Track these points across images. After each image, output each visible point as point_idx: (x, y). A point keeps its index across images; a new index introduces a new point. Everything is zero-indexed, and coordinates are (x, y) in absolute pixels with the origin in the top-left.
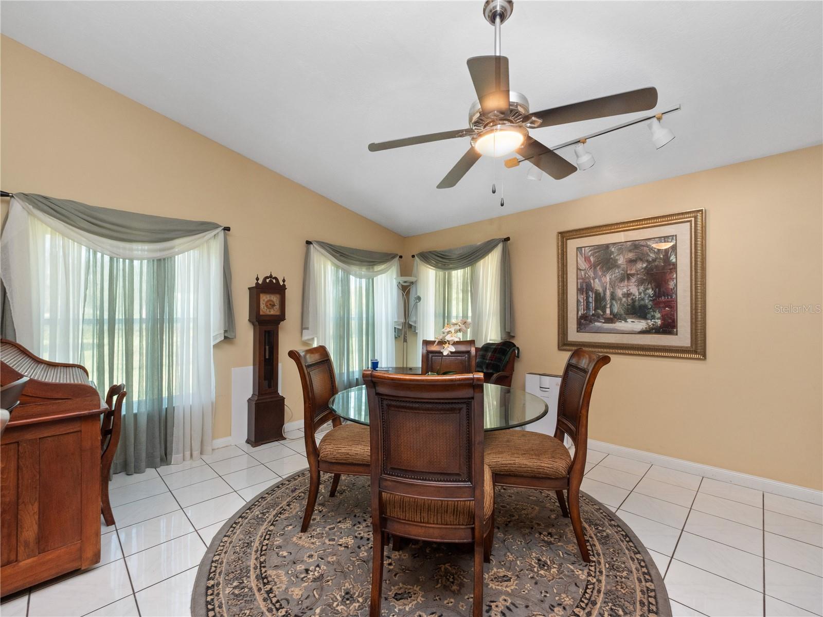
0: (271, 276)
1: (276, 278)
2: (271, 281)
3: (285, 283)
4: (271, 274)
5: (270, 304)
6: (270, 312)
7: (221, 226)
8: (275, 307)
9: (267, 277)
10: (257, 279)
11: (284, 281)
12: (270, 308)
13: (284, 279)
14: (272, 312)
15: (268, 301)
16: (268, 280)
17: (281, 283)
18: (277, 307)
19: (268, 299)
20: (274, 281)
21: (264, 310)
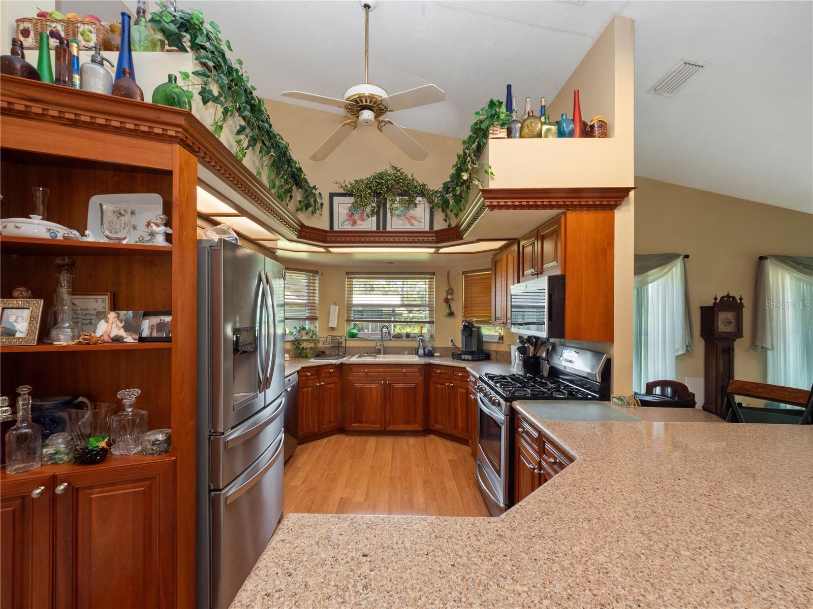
0: (728, 296)
1: (733, 297)
2: (728, 300)
3: (742, 301)
4: (728, 294)
5: (727, 322)
6: (727, 329)
7: (681, 255)
8: (731, 325)
9: (724, 297)
10: (716, 299)
11: (741, 299)
12: (727, 326)
13: (741, 297)
14: (729, 329)
15: (725, 319)
16: (725, 300)
17: (739, 301)
18: (735, 324)
19: (725, 317)
20: (731, 299)
21: (722, 327)
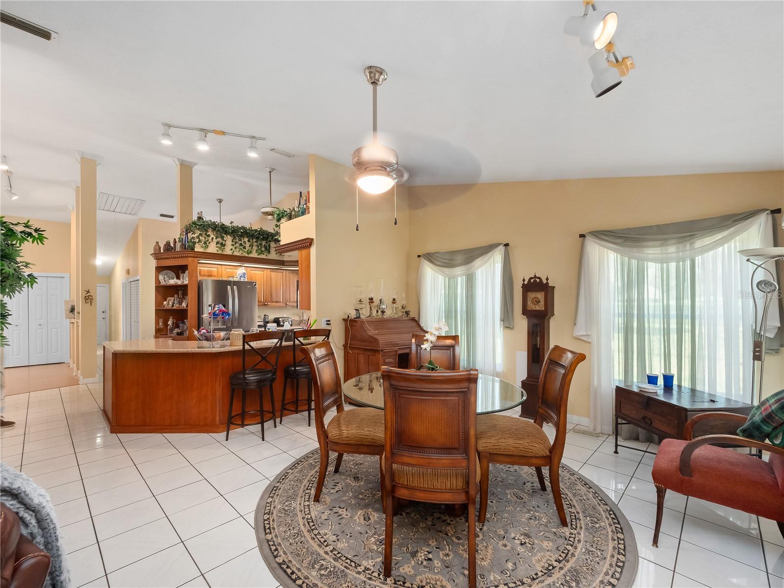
0: (535, 277)
1: (539, 278)
2: (535, 281)
3: (548, 281)
4: (535, 275)
5: (536, 301)
6: (536, 307)
7: (502, 244)
8: (540, 303)
9: (531, 278)
10: (524, 280)
11: (547, 279)
12: (535, 305)
14: (537, 308)
15: (534, 298)
16: (532, 281)
17: (545, 281)
18: (542, 303)
19: (534, 296)
20: (538, 280)
21: (530, 306)
